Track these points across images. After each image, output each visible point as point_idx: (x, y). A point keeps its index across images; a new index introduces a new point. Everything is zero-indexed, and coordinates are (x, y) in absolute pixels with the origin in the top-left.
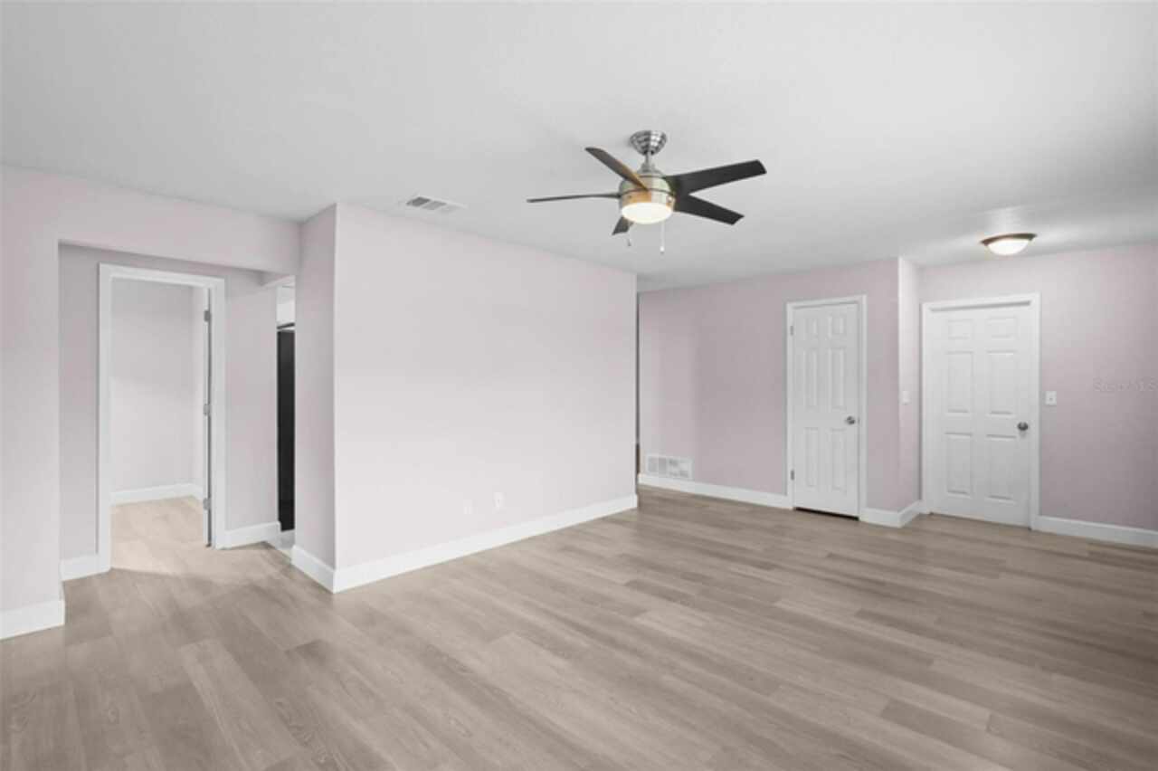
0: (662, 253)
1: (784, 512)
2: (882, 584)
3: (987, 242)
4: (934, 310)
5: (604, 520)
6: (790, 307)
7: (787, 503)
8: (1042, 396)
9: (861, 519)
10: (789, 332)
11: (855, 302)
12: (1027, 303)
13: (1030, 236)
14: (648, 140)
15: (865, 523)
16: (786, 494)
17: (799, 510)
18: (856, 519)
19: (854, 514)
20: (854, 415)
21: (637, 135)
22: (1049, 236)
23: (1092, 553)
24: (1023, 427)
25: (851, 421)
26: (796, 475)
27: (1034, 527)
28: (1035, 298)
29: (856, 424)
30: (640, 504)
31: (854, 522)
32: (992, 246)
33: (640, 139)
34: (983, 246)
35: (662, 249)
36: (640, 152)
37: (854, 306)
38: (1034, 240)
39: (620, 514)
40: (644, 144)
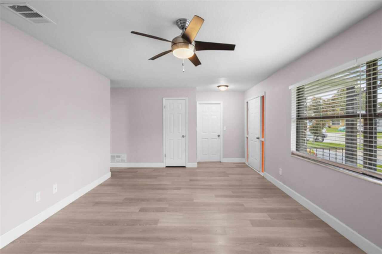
0: (184, 72)
1: (162, 168)
2: (211, 185)
3: (218, 87)
4: (199, 104)
5: (101, 185)
6: (164, 99)
7: (163, 165)
8: (223, 128)
9: (186, 167)
10: (164, 107)
11: (185, 99)
12: (220, 104)
13: (227, 86)
14: (185, 23)
15: (187, 168)
16: (163, 162)
17: (167, 167)
18: (185, 167)
19: (184, 165)
20: (184, 135)
21: (180, 20)
22: (231, 87)
23: (236, 166)
24: (219, 136)
25: (183, 136)
26: (166, 156)
27: (221, 161)
28: (222, 103)
29: (185, 138)
30: (112, 175)
31: (184, 168)
32: (220, 88)
33: (182, 22)
34: (217, 88)
35: (184, 70)
36: (180, 28)
37: (184, 101)
38: (228, 87)
39: (106, 181)
40: (182, 24)
